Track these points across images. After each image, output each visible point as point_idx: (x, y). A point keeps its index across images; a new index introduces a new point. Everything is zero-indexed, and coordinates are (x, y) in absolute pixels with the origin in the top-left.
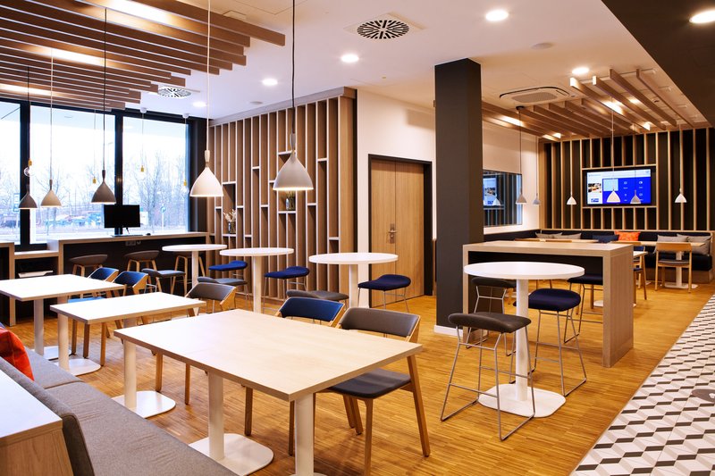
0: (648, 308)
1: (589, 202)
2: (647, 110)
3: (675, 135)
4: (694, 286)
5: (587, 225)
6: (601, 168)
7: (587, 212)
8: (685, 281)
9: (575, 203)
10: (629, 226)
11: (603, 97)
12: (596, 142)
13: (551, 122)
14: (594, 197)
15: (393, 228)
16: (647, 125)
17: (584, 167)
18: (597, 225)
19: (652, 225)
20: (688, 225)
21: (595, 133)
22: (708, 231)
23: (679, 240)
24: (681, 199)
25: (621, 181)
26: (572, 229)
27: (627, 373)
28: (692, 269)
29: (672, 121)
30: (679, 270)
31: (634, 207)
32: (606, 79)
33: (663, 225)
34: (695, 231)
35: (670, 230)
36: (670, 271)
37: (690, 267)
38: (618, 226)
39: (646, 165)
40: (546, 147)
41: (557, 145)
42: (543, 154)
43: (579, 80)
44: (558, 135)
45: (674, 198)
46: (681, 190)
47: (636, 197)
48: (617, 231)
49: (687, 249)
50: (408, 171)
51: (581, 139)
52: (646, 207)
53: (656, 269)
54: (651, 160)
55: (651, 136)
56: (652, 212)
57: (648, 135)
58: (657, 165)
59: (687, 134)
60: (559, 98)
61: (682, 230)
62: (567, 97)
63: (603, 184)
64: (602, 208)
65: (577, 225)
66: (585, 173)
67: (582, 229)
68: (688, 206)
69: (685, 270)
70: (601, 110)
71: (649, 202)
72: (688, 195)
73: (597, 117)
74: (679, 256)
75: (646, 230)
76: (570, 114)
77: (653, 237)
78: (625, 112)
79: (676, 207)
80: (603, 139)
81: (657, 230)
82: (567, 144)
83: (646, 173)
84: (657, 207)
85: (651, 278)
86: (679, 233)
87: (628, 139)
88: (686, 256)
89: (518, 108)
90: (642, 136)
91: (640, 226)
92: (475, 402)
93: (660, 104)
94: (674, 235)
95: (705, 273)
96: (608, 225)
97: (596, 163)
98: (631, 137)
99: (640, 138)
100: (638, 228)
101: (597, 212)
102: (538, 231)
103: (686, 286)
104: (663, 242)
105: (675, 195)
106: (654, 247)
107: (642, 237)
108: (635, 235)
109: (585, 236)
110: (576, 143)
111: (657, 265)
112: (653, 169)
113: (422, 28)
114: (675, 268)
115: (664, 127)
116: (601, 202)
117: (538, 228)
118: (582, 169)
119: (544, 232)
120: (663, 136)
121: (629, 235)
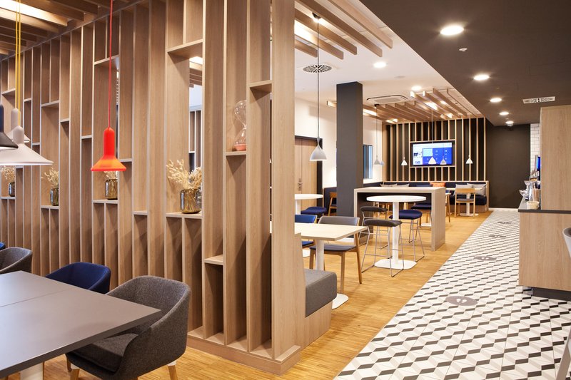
0: (451, 226)
1: (414, 164)
2: (451, 107)
3: (466, 121)
4: (477, 215)
5: (413, 178)
6: (422, 141)
7: (413, 170)
8: (471, 212)
9: (406, 164)
10: (439, 179)
11: (426, 100)
12: (419, 125)
13: (394, 113)
14: (418, 160)
15: (300, 181)
16: (450, 116)
17: (411, 140)
18: (419, 178)
19: (452, 178)
20: (473, 178)
21: (420, 119)
22: (484, 181)
23: (469, 186)
24: (469, 162)
25: (434, 150)
26: (403, 181)
27: (443, 253)
28: (476, 204)
29: (464, 113)
30: (468, 204)
31: (442, 167)
32: (431, 92)
33: (459, 178)
34: (477, 181)
35: (463, 181)
36: (463, 206)
37: (474, 202)
38: (432, 179)
39: (449, 140)
40: (387, 128)
41: (394, 126)
42: (385, 132)
43: (415, 92)
44: (396, 120)
45: (465, 161)
46: (470, 156)
47: (443, 160)
48: (431, 182)
49: (473, 192)
50: (309, 145)
51: (409, 122)
52: (449, 167)
53: (455, 204)
54: (452, 136)
55: (452, 122)
56: (452, 169)
57: (451, 121)
58: (455, 140)
59: (473, 121)
60: (401, 101)
61: (470, 181)
62: (406, 100)
63: (423, 152)
64: (422, 167)
65: (406, 179)
66: (412, 144)
67: (409, 181)
68: (473, 166)
69: (471, 204)
70: (425, 108)
71: (450, 163)
72: (473, 159)
73: (422, 111)
74: (468, 197)
75: (449, 181)
76: (406, 109)
77: (453, 185)
78: (438, 108)
79: (466, 166)
80: (424, 123)
81: (456, 181)
82: (400, 125)
83: (449, 145)
84: (455, 166)
85: (453, 211)
86: (469, 183)
87: (439, 123)
88: (472, 196)
89: (375, 105)
90: (447, 121)
91: (446, 178)
92: (373, 266)
93: (458, 105)
94: (465, 184)
95: (482, 207)
96: (426, 178)
97: (419, 139)
98: (440, 122)
99: (446, 122)
100: (444, 180)
101: (419, 170)
102: (382, 183)
103: (472, 215)
104: (459, 189)
105: (466, 159)
106: (454, 191)
107: (447, 185)
108: (443, 184)
109: (411, 185)
110: (406, 125)
111: (456, 202)
112: (453, 142)
113: (338, 68)
114: (465, 204)
115: (460, 117)
116: (421, 163)
117: (381, 181)
118: (410, 142)
119: (385, 183)
120: (459, 121)
121: (439, 184)
